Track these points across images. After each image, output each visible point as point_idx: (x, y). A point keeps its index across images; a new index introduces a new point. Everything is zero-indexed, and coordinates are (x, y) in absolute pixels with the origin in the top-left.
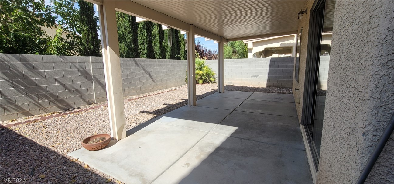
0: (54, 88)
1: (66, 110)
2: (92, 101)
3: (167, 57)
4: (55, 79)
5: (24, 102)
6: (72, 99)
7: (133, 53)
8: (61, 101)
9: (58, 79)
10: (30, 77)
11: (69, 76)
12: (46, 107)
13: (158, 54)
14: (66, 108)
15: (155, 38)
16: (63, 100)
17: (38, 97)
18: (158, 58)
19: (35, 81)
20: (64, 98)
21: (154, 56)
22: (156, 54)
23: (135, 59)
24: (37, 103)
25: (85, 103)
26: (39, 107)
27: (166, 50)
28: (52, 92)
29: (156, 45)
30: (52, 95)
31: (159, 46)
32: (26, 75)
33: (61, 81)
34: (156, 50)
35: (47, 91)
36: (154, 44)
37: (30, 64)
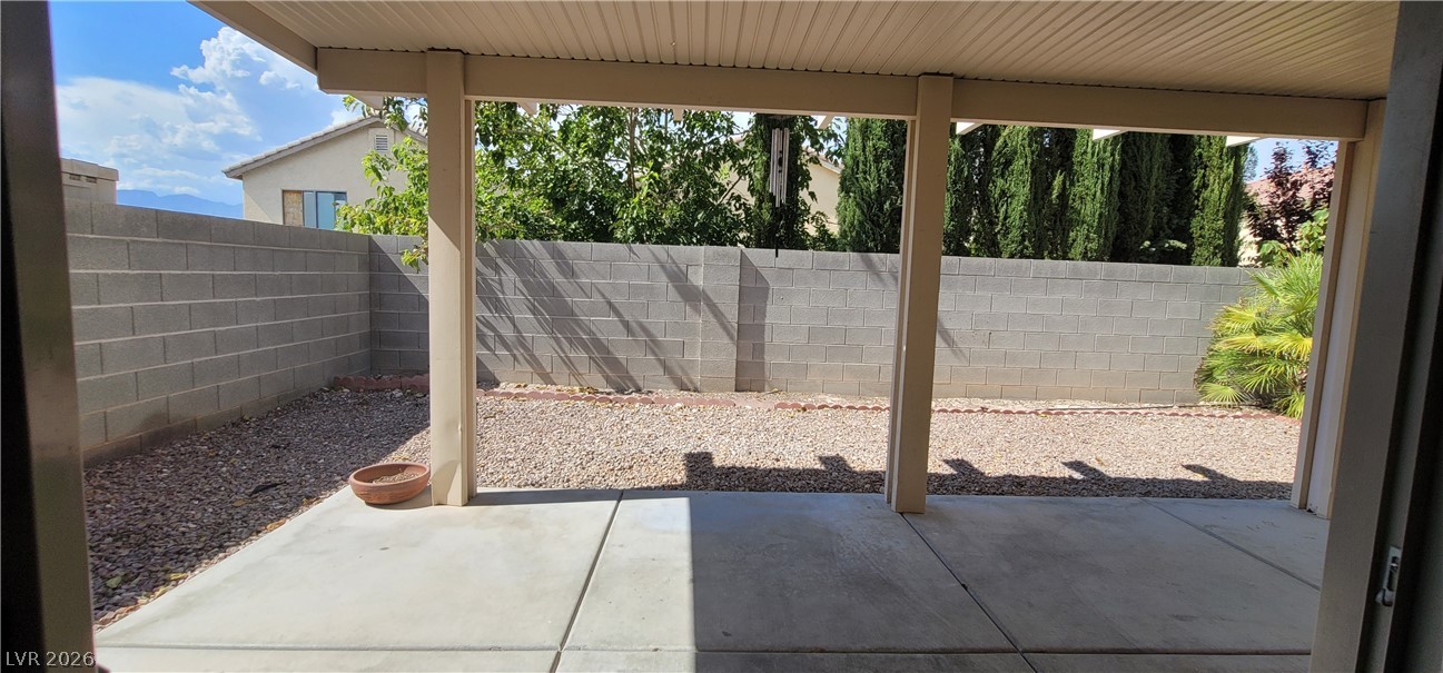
0: (605, 326)
1: (621, 391)
2: (692, 382)
3: (1078, 249)
4: (610, 304)
5: (545, 349)
6: (640, 364)
7: (881, 235)
8: (614, 363)
9: (617, 305)
10: (564, 294)
11: (643, 300)
12: (581, 372)
13: (1015, 234)
14: (623, 383)
15: (1008, 163)
16: (620, 363)
17: (570, 342)
18: (1012, 256)
19: (570, 303)
20: (621, 356)
21: (995, 244)
22: (1005, 235)
23: (873, 255)
24: (567, 357)
25: (670, 382)
26: (569, 368)
27: (1074, 216)
28: (599, 336)
29: (1012, 196)
30: (598, 344)
31: (1023, 199)
32: (559, 288)
33: (622, 311)
34: (1005, 218)
35: (590, 332)
36: (1003, 193)
37: (567, 264)
